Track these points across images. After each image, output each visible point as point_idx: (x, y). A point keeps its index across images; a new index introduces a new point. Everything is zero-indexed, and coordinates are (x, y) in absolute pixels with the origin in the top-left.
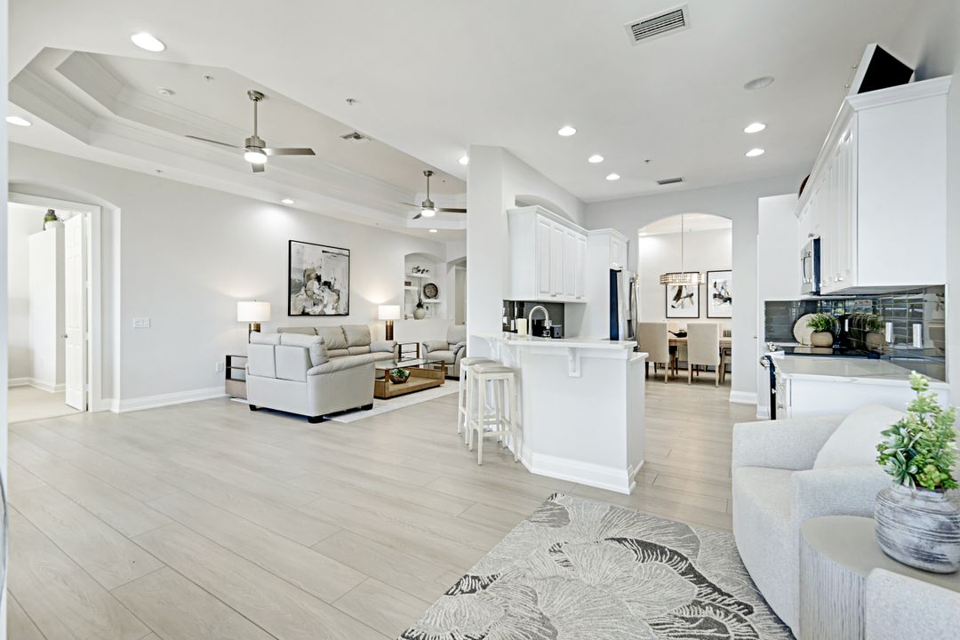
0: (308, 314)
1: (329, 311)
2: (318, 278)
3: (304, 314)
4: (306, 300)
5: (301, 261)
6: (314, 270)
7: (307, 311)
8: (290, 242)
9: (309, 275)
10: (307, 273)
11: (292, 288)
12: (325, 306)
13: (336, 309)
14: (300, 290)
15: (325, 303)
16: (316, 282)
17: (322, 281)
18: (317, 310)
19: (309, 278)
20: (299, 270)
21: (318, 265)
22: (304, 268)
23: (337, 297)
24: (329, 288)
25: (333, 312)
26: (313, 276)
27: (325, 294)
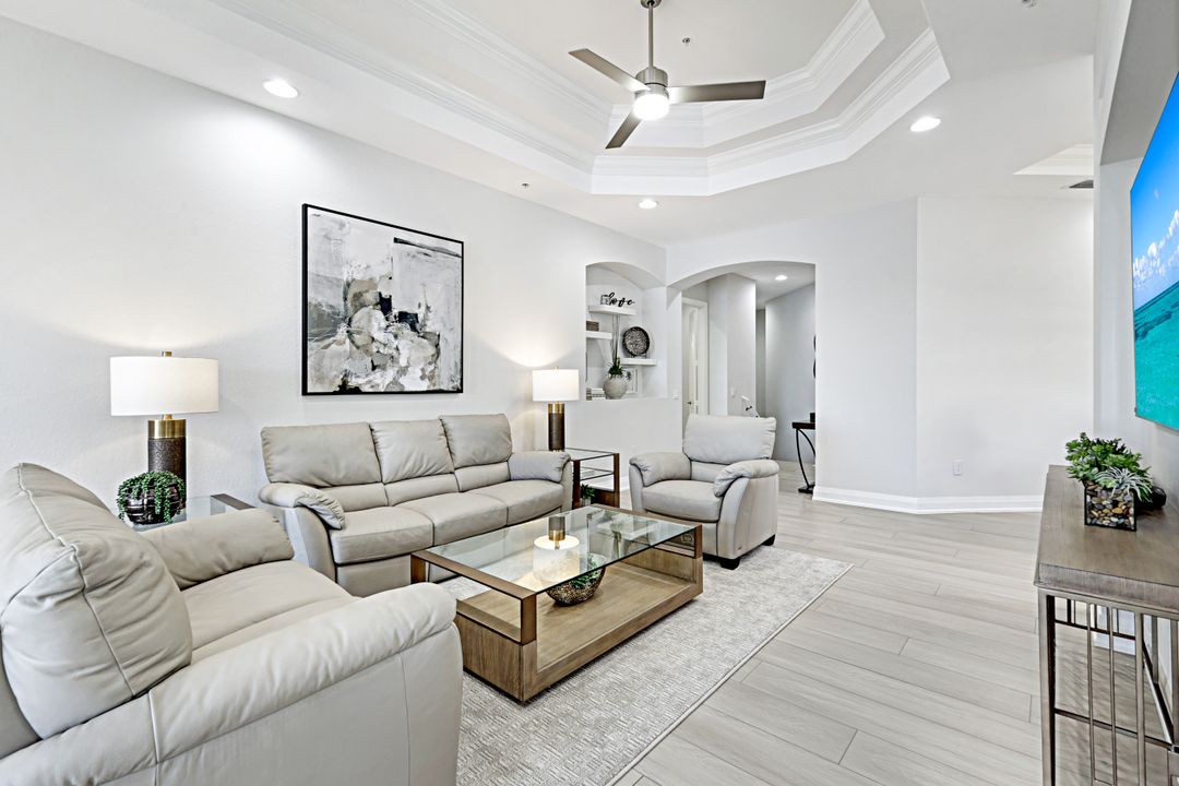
0: (356, 391)
1: (412, 382)
2: (385, 304)
3: (345, 390)
4: (350, 356)
5: (337, 261)
6: (372, 283)
7: (353, 382)
8: (305, 207)
9: (358, 296)
10: (353, 290)
11: (314, 325)
12: (403, 371)
13: (431, 378)
14: (334, 332)
15: (403, 362)
16: (379, 314)
17: (395, 311)
18: (382, 380)
19: (359, 302)
20: (332, 282)
21: (385, 270)
22: (345, 277)
23: (432, 350)
24: (413, 328)
25: (424, 386)
26: (370, 297)
27: (402, 343)
